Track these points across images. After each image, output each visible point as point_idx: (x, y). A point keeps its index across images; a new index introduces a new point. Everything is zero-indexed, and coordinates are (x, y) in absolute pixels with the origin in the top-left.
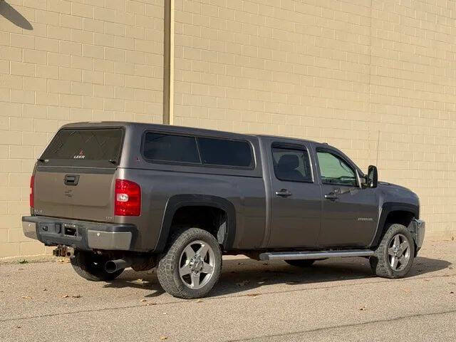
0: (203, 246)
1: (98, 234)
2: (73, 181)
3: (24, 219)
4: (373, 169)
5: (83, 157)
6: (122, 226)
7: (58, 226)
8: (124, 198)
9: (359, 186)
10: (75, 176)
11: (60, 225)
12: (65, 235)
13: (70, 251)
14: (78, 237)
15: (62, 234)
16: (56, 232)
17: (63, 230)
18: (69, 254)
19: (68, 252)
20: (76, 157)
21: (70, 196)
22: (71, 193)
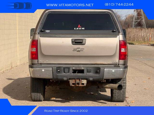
2: (82, 43)
5: (83, 28)
10: (82, 40)
11: (69, 68)
12: (73, 74)
13: (84, 82)
14: (86, 74)
15: (69, 73)
16: (65, 72)
17: (71, 71)
18: (83, 84)
19: (82, 83)
20: (76, 28)
21: (78, 51)
22: (79, 50)
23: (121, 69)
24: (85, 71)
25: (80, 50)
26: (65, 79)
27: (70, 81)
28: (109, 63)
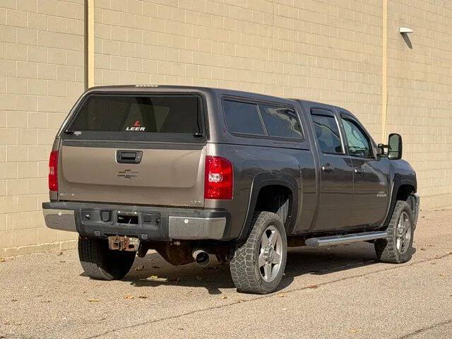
0: (273, 232)
1: (186, 221)
2: (134, 158)
3: (45, 206)
4: (396, 139)
5: (143, 129)
6: (213, 211)
7: (106, 215)
8: (215, 178)
9: (374, 158)
10: (135, 152)
11: (110, 212)
12: (118, 224)
13: (133, 243)
14: (140, 226)
15: (111, 223)
16: (102, 220)
17: (115, 218)
18: (132, 246)
19: (131, 243)
20: (130, 128)
21: (127, 177)
22: (129, 173)
23: (208, 219)
24: (140, 220)
25: (132, 174)
26: (97, 234)
27: (110, 238)
28: (186, 205)
